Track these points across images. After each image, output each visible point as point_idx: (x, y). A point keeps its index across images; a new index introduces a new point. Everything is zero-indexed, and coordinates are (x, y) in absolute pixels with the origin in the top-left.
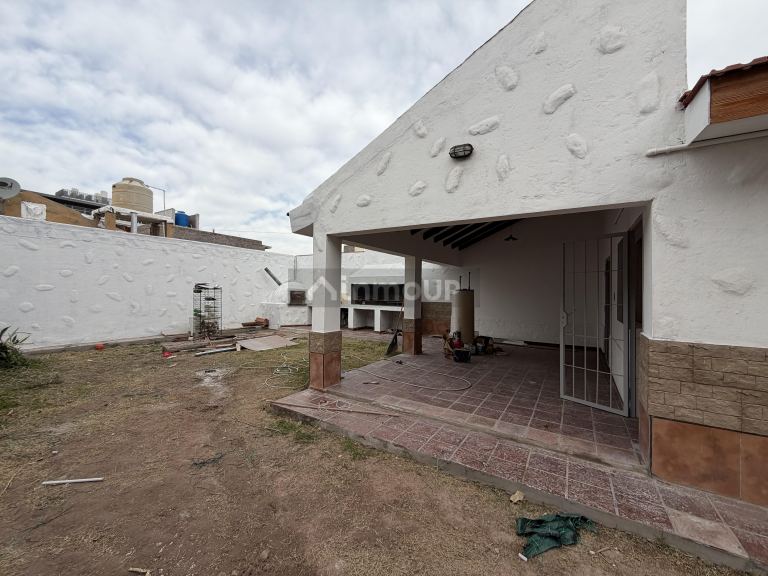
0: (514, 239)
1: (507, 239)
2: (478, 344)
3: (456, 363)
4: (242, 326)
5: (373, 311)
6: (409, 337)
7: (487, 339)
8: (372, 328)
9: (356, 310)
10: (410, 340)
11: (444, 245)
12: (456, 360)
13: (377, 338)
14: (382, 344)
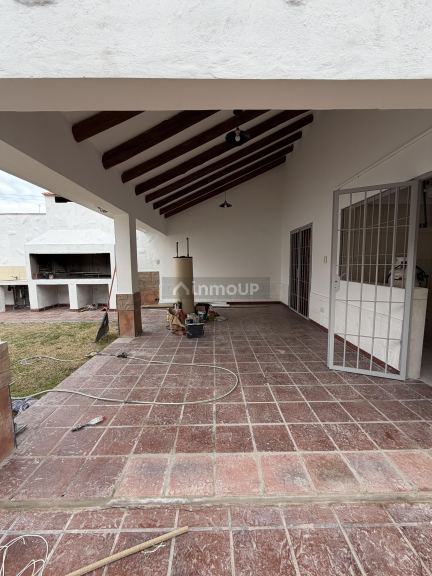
0: (229, 206)
1: (222, 206)
2: (200, 313)
3: (191, 341)
5: (66, 286)
6: (126, 316)
7: (207, 306)
8: (67, 306)
9: (40, 287)
10: (128, 320)
11: (155, 208)
12: (189, 337)
13: (75, 317)
14: (84, 326)
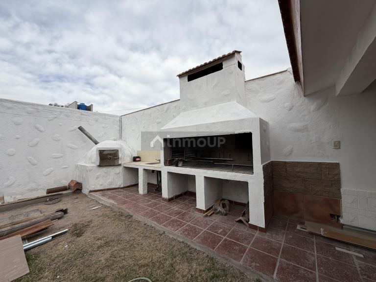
4: (45, 194)
9: (170, 174)
